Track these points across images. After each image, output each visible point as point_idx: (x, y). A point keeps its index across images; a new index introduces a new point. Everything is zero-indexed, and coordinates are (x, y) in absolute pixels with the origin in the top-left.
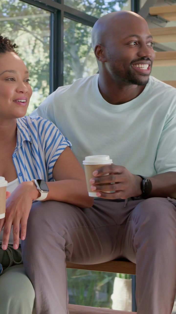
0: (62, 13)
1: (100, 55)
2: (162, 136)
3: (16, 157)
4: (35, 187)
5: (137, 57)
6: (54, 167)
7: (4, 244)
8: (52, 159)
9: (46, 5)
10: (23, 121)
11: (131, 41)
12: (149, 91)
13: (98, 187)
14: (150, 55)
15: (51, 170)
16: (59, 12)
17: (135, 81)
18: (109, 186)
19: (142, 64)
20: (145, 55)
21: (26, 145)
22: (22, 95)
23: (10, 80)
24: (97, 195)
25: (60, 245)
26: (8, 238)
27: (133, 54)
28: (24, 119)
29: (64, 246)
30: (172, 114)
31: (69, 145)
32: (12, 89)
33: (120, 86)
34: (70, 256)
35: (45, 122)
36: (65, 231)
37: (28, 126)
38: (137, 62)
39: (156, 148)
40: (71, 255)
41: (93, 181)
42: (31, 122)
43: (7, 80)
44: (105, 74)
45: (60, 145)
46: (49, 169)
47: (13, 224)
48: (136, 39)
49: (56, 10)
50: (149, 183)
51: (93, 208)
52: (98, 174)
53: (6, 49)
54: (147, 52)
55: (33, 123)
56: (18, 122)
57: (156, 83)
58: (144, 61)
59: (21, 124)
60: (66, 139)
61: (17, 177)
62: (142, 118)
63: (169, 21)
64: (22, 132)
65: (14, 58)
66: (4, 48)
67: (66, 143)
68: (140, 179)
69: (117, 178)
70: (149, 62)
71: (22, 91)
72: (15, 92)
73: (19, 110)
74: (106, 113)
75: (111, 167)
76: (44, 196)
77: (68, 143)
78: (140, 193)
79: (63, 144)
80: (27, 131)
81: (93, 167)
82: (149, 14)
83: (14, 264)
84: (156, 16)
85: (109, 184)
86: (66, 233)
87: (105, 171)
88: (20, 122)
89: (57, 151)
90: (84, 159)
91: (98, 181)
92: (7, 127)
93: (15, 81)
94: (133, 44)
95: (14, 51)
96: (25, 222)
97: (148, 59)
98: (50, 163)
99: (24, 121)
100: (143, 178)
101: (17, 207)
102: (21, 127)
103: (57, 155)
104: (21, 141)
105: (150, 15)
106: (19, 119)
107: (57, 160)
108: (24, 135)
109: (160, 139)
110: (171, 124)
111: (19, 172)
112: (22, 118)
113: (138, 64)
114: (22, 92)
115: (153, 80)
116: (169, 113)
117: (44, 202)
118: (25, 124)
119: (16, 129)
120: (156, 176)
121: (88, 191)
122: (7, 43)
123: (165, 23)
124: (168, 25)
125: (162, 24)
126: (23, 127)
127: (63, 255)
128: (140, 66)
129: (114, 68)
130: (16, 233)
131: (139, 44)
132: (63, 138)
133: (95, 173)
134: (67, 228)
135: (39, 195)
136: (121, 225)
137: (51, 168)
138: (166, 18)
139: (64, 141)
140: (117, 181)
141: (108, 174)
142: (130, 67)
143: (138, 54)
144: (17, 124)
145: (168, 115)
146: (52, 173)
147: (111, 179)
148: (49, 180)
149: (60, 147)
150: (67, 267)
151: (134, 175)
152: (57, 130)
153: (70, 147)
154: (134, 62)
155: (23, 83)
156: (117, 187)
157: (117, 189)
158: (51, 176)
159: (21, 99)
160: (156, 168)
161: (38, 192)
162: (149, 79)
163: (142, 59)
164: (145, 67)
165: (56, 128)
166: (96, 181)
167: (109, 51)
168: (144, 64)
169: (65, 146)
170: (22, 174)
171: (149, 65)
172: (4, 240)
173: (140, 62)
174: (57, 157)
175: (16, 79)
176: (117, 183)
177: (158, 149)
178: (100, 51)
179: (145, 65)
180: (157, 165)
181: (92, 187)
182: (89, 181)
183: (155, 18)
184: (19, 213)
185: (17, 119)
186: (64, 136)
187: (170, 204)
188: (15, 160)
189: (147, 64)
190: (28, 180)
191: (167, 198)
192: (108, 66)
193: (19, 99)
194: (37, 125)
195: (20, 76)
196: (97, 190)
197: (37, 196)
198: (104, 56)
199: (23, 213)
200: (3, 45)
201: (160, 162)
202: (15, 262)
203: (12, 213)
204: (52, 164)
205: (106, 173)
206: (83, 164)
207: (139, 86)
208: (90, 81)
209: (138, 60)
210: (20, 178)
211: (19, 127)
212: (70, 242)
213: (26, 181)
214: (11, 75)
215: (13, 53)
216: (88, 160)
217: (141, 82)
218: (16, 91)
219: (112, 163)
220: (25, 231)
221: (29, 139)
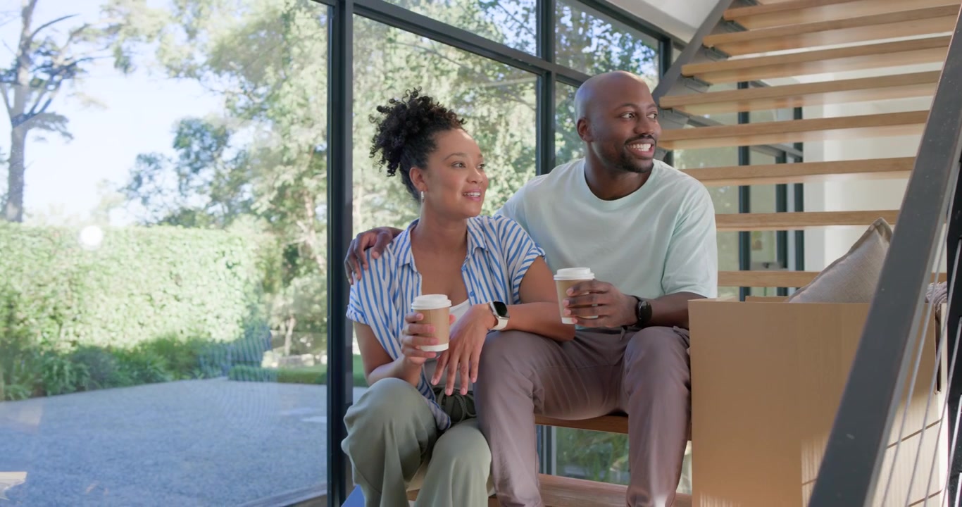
0: (553, 75)
1: (585, 132)
2: (672, 242)
3: (467, 270)
4: (490, 312)
5: (634, 135)
6: (520, 285)
7: (448, 387)
8: (518, 275)
9: (530, 65)
10: (476, 221)
11: (625, 113)
12: (654, 181)
13: (574, 310)
14: (651, 130)
15: (516, 290)
16: (548, 74)
17: (632, 168)
18: (588, 310)
19: (640, 143)
20: (644, 132)
21: (481, 254)
22: (475, 186)
23: (458, 165)
24: (573, 321)
25: (526, 391)
26: (453, 379)
27: (627, 130)
28: (478, 219)
29: (531, 392)
30: (685, 214)
31: (540, 254)
32: (461, 180)
33: (613, 175)
34: (542, 406)
35: (508, 223)
36: (532, 371)
37: (483, 229)
38: (635, 141)
39: (663, 261)
40: (543, 404)
41: (567, 302)
42: (488, 223)
43: (453, 165)
44: (593, 158)
45: (528, 254)
46: (514, 287)
47: (459, 361)
48: (631, 110)
49: (545, 72)
50: (649, 308)
51: (574, 341)
52: (574, 292)
53: (452, 126)
54: (646, 127)
55: (490, 224)
56: (468, 223)
57: (665, 170)
58: (644, 140)
59: (474, 226)
60: (537, 245)
61: (468, 298)
62: (645, 218)
63: (712, 84)
64: (473, 235)
65: (463, 137)
66: (449, 124)
67: (536, 251)
68: (635, 301)
69: (599, 299)
70: (651, 140)
71: (474, 180)
72: (466, 183)
73: (472, 207)
74: (594, 212)
75: (590, 283)
76: (503, 323)
77: (540, 251)
78: (634, 319)
79: (532, 254)
80: (480, 235)
81: (567, 283)
82: (681, 74)
83: (467, 417)
84: (691, 77)
85: (590, 306)
86: (533, 374)
87: (582, 288)
88: (471, 223)
89: (523, 263)
90: (556, 274)
91: (574, 302)
92: (453, 231)
93: (465, 167)
94: (627, 116)
95: (462, 128)
96: (477, 359)
97: (650, 137)
98: (514, 280)
99: (479, 222)
100: (639, 300)
101: (466, 338)
102: (472, 229)
103: (524, 269)
104: (472, 248)
105: (683, 77)
106: (472, 218)
107: (524, 275)
108: (476, 240)
109: (669, 247)
110: (684, 227)
111: (470, 290)
112: (476, 218)
113: (636, 144)
114: (475, 182)
115: (662, 166)
116: (681, 211)
117: (503, 332)
118: (479, 225)
119: (467, 233)
120: (663, 298)
121: (561, 315)
122: (452, 118)
123: (706, 87)
124: (711, 89)
125: (702, 89)
126: (476, 229)
127: (530, 404)
128: (638, 146)
129: (604, 151)
130: (464, 373)
131: (637, 116)
132: (532, 244)
133: (570, 291)
134: (535, 368)
135: (496, 323)
136: (615, 365)
137: (516, 286)
138: (707, 80)
139: (534, 249)
140: (600, 302)
141: (588, 293)
142: (625, 148)
143: (635, 131)
144: (468, 227)
145: (679, 215)
146: (518, 293)
147: (591, 299)
148: (515, 303)
149: (528, 258)
150: (536, 423)
151: (627, 296)
152: (524, 233)
153: (542, 256)
154: (630, 141)
155: (476, 170)
156: (601, 310)
157: (600, 314)
158: (517, 297)
159: (474, 192)
160: (664, 287)
161: (494, 319)
162: (653, 165)
163: (640, 136)
164: (645, 148)
165: (523, 230)
166: (570, 303)
167: (595, 126)
168: (643, 143)
169: (535, 256)
170: (474, 294)
171: (652, 145)
172: (449, 382)
173: (638, 141)
174: (524, 272)
175: (467, 165)
176: (600, 305)
177: (666, 261)
178: (585, 127)
179: (645, 145)
180: (665, 283)
181: (565, 310)
182: (563, 302)
183: (690, 80)
184: (468, 346)
185: (468, 219)
186: (534, 241)
187: (676, 336)
188: (465, 274)
189: (649, 143)
190: (484, 301)
191: (672, 327)
192: (594, 146)
193: (470, 192)
194: (495, 228)
195: (471, 160)
196: (572, 315)
197: (493, 323)
198: (589, 134)
199: (474, 347)
200: (448, 120)
201: (669, 278)
202: (469, 414)
203: (459, 346)
204: (518, 282)
205: (585, 291)
206: (555, 279)
207: (641, 174)
208: (573, 170)
209: (636, 138)
210: (472, 298)
211: (469, 229)
212: (540, 386)
213: (481, 302)
214: (459, 159)
215: (460, 130)
216: (562, 274)
217: (640, 169)
218: (468, 181)
219: (594, 278)
220: (476, 370)
221: (482, 246)
